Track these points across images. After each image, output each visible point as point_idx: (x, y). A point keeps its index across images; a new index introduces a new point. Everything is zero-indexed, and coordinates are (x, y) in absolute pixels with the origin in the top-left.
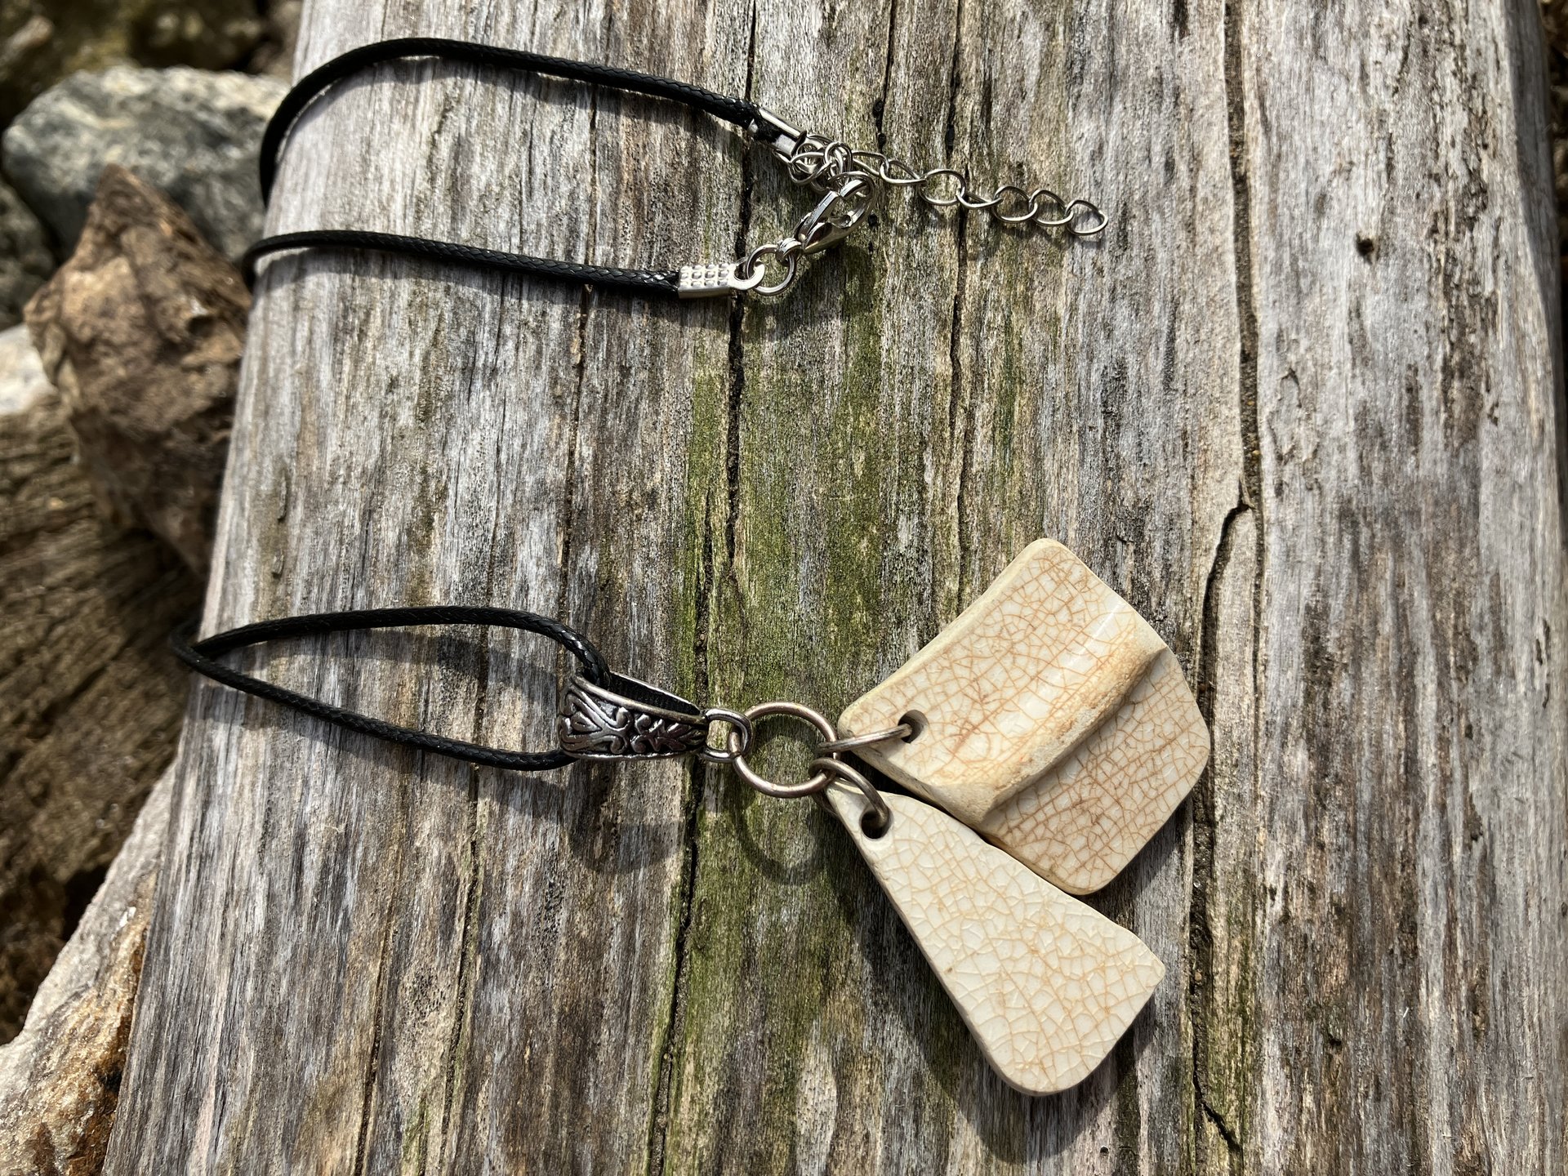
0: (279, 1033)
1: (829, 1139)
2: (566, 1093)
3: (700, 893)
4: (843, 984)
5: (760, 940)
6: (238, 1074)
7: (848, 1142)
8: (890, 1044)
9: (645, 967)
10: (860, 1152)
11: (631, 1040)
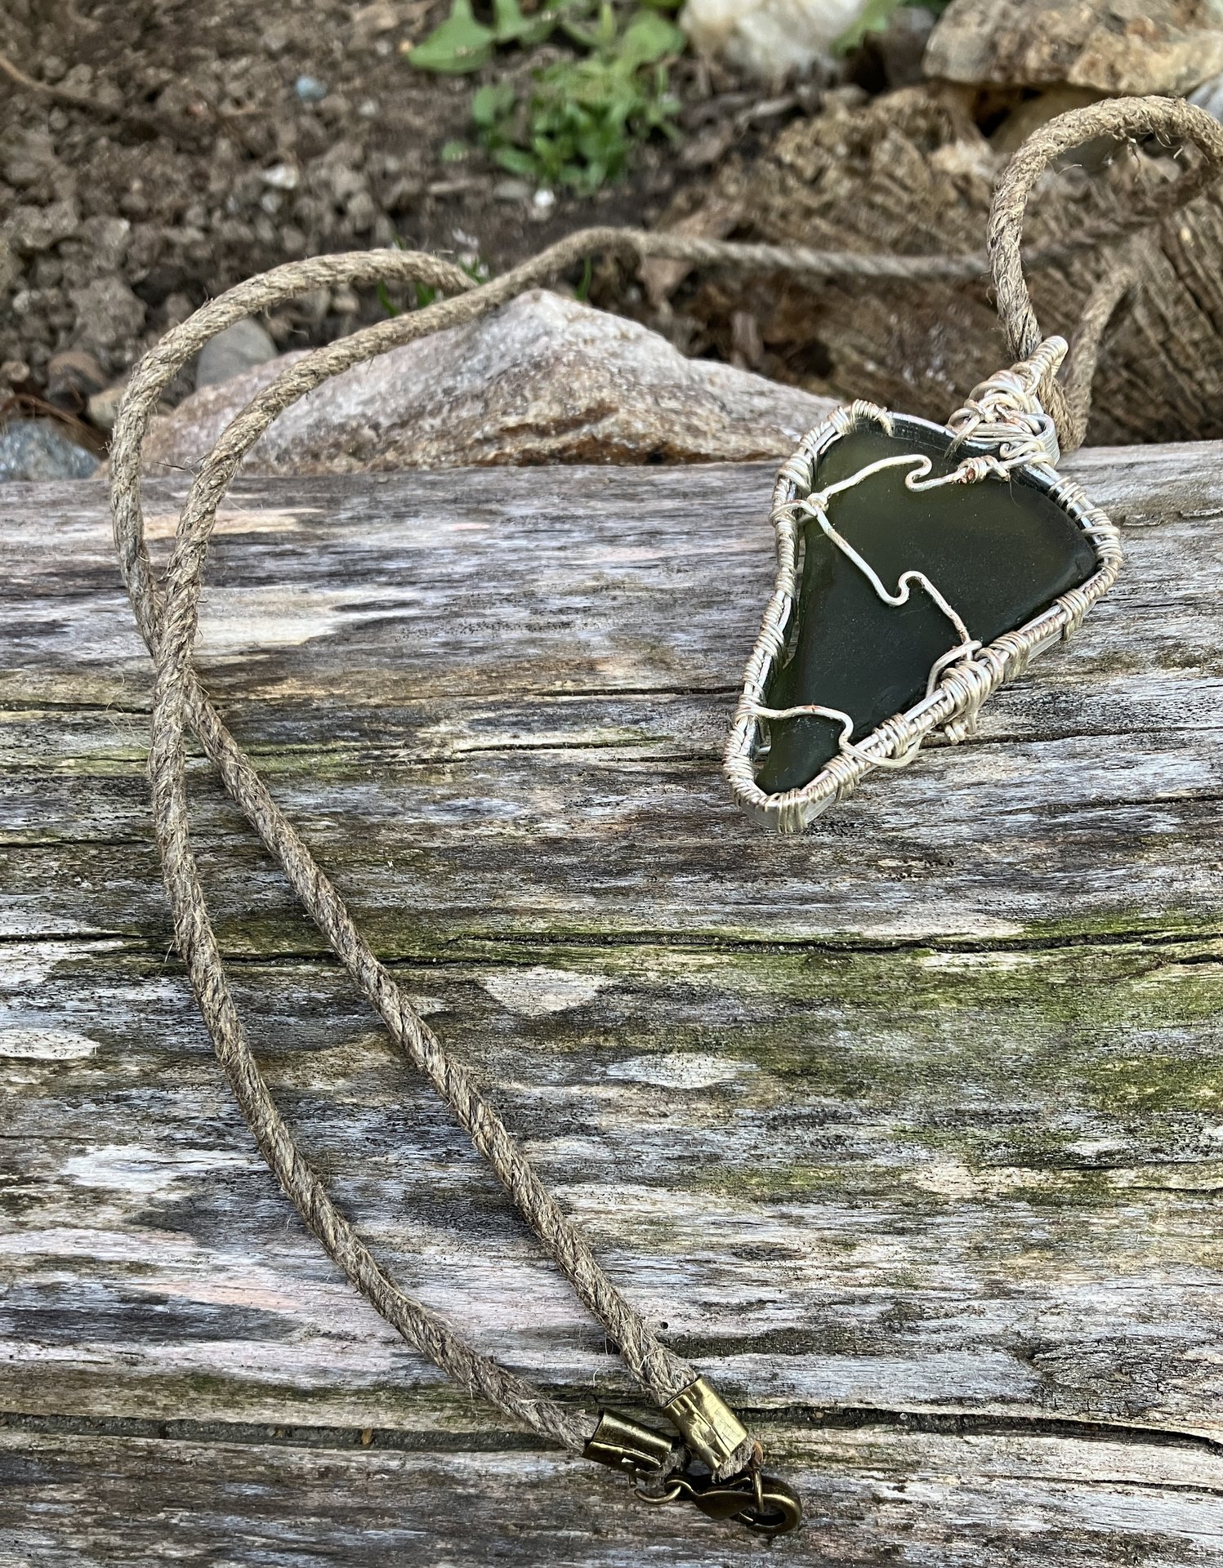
0: (709, 605)
1: (660, 1083)
2: (681, 857)
3: (857, 957)
4: (789, 1089)
5: (821, 1014)
6: (674, 575)
7: (659, 1099)
8: (742, 1131)
9: (789, 915)
10: (651, 1110)
11: (728, 909)
